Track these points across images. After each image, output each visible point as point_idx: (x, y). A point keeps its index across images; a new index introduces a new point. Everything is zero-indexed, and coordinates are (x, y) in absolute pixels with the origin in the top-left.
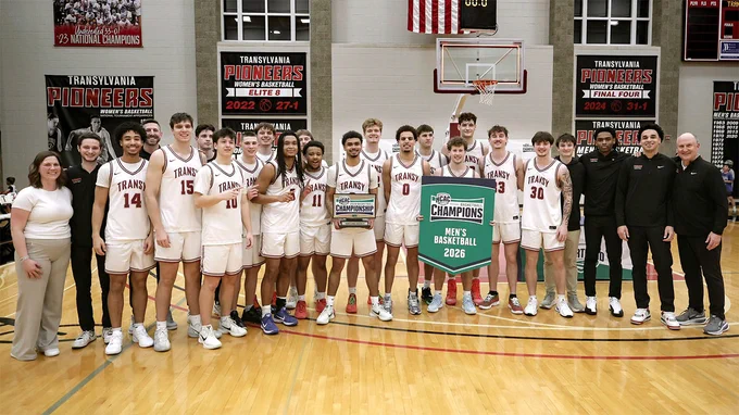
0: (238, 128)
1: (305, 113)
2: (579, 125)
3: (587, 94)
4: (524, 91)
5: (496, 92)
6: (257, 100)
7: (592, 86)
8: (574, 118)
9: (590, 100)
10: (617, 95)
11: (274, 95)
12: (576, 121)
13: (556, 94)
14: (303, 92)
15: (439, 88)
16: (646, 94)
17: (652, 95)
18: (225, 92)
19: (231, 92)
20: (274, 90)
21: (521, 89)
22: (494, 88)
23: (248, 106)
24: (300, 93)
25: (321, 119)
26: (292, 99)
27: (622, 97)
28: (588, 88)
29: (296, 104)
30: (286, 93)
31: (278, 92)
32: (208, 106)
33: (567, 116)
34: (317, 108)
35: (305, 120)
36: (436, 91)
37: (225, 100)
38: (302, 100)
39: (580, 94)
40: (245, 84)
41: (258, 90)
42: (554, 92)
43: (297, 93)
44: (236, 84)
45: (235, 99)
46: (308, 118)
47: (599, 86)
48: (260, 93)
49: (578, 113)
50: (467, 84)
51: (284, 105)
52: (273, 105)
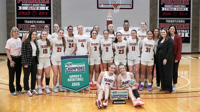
0: (23, 23)
1: (50, 16)
2: (161, 21)
3: (163, 9)
4: (132, 8)
5: (120, 8)
6: (31, 11)
7: (165, 6)
8: (158, 18)
9: (165, 11)
10: (175, 9)
11: (38, 9)
12: (159, 20)
13: (151, 9)
14: (50, 8)
15: (99, 7)
16: (187, 9)
17: (189, 9)
18: (18, 8)
19: (20, 8)
20: (38, 7)
21: (131, 7)
22: (119, 7)
23: (27, 13)
24: (48, 8)
25: (57, 19)
26: (45, 11)
27: (177, 10)
28: (164, 7)
29: (47, 13)
30: (43, 8)
31: (39, 8)
32: (11, 14)
33: (156, 18)
34: (55, 14)
35: (51, 19)
36: (98, 8)
37: (18, 11)
38: (49, 11)
39: (161, 9)
40: (26, 5)
41: (31, 7)
42: (150, 8)
43: (47, 8)
44: (22, 5)
45: (22, 11)
46: (52, 18)
47: (168, 6)
48: (32, 8)
49: (160, 17)
50: (110, 5)
51: (42, 13)
52: (37, 13)
